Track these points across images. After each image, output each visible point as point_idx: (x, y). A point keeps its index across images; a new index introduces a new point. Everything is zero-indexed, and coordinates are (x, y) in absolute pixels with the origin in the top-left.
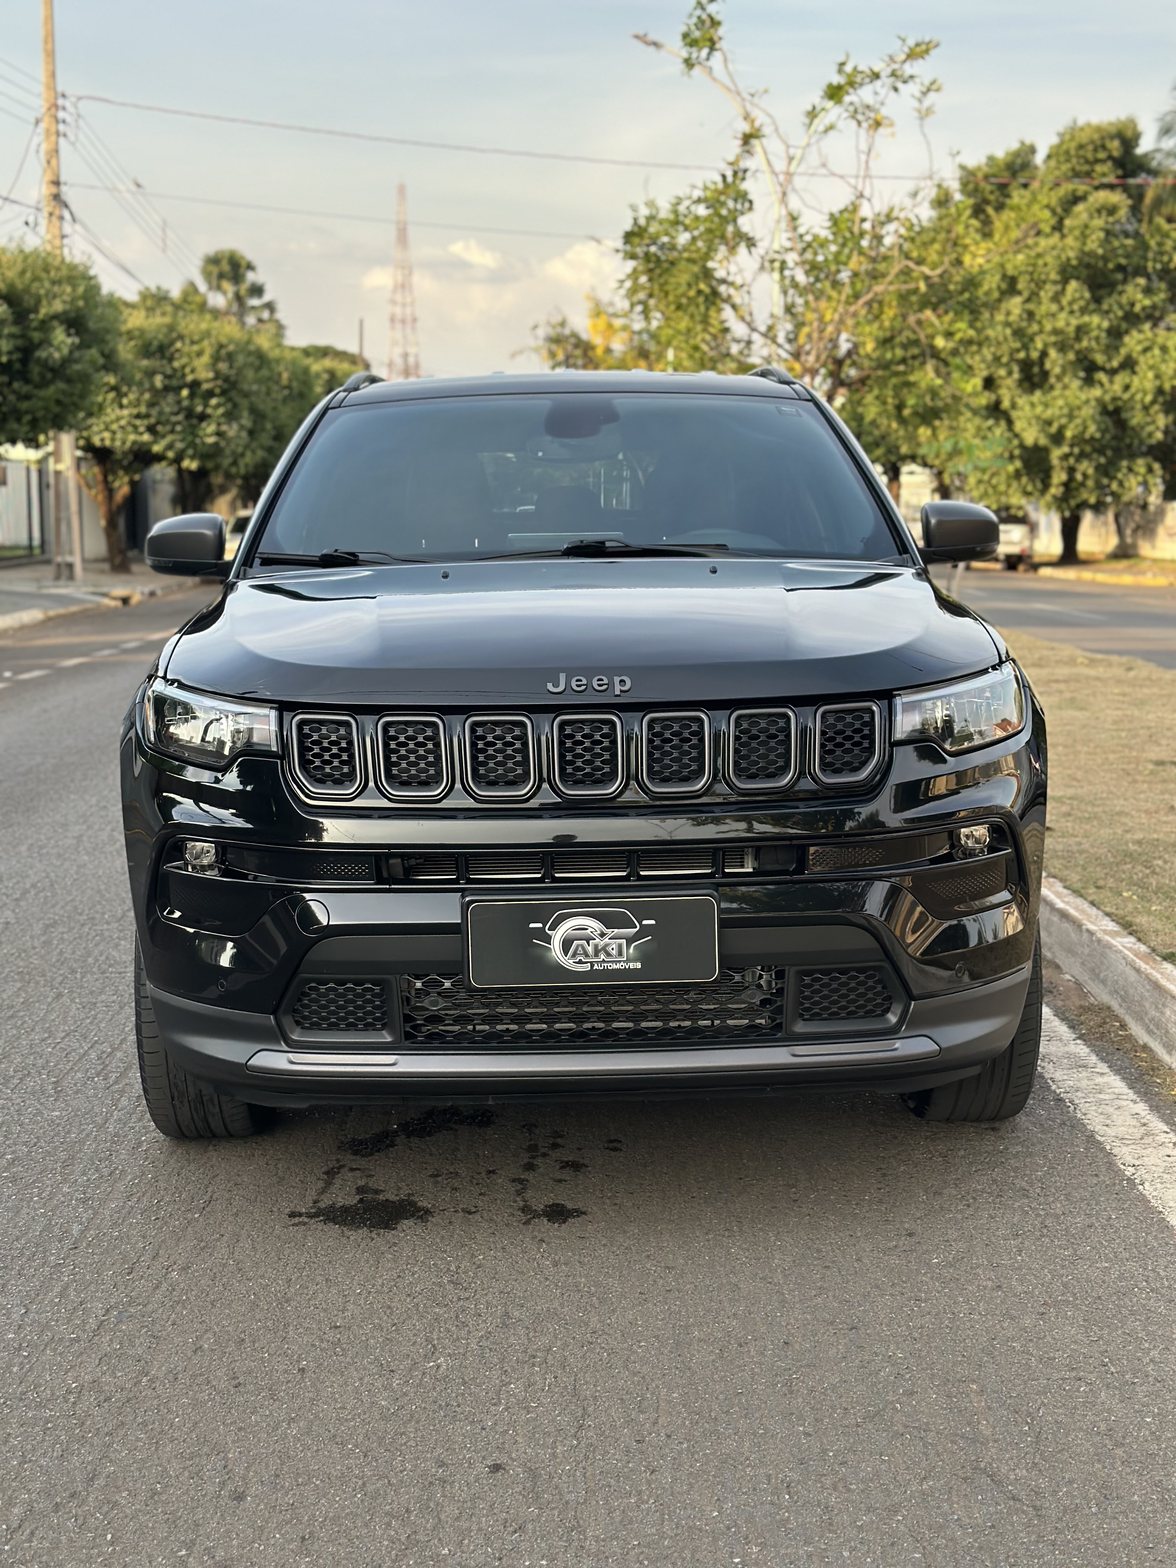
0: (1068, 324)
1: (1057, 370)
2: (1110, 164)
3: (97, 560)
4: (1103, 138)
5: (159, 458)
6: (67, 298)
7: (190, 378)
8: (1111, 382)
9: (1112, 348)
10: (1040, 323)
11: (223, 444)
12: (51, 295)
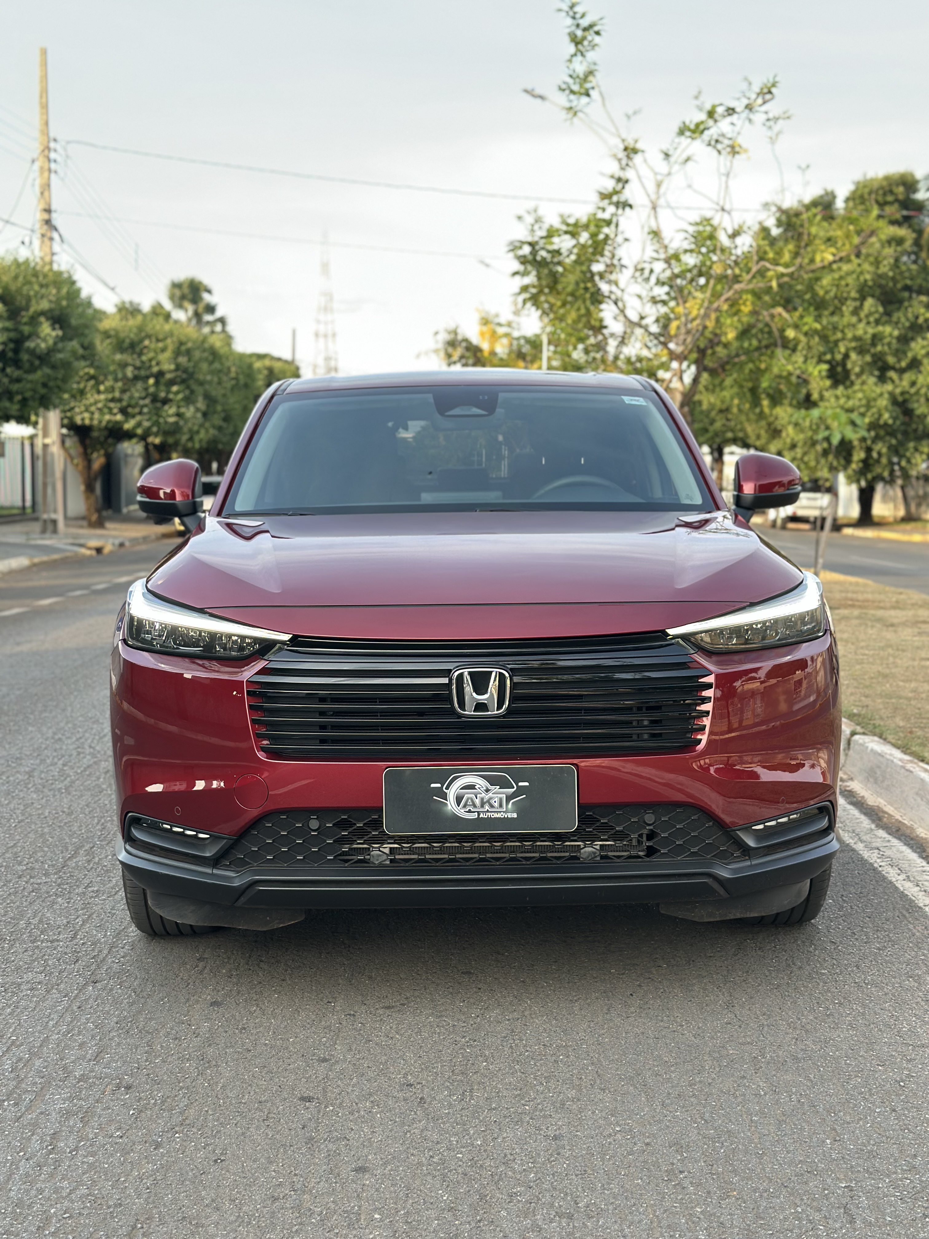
0: (866, 333)
1: (857, 369)
2: (896, 206)
3: (77, 519)
4: (890, 185)
5: (129, 435)
6: (53, 298)
7: (155, 369)
8: (901, 379)
9: (899, 353)
10: (842, 331)
11: (181, 423)
12: (39, 296)
